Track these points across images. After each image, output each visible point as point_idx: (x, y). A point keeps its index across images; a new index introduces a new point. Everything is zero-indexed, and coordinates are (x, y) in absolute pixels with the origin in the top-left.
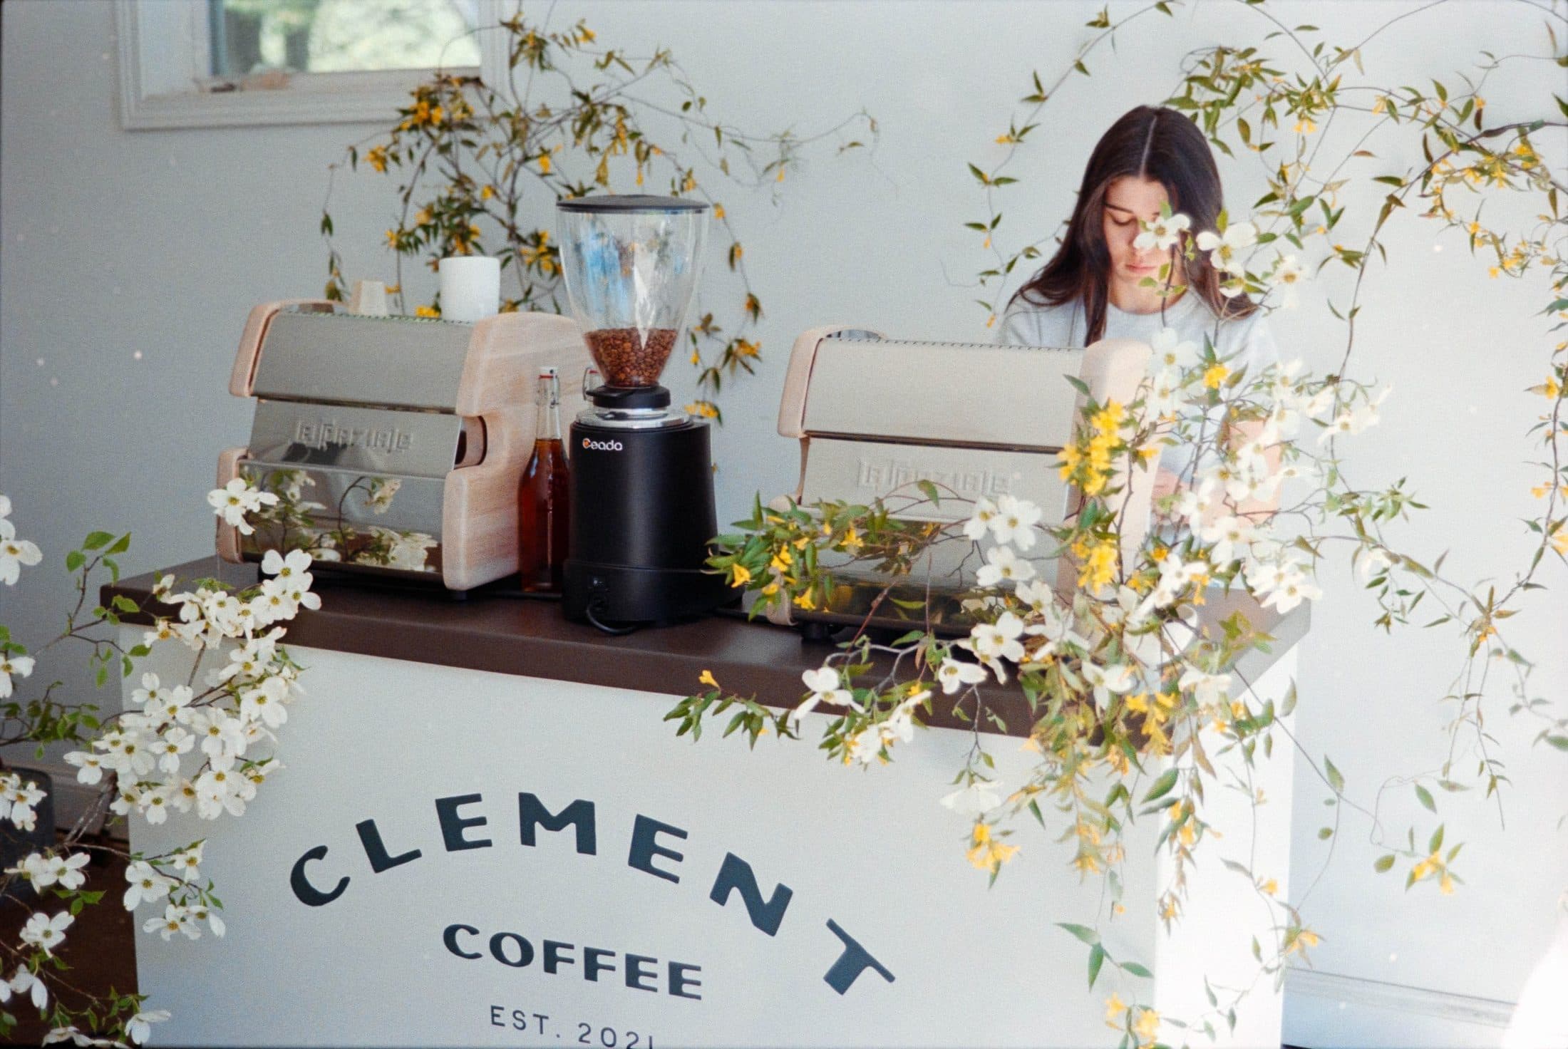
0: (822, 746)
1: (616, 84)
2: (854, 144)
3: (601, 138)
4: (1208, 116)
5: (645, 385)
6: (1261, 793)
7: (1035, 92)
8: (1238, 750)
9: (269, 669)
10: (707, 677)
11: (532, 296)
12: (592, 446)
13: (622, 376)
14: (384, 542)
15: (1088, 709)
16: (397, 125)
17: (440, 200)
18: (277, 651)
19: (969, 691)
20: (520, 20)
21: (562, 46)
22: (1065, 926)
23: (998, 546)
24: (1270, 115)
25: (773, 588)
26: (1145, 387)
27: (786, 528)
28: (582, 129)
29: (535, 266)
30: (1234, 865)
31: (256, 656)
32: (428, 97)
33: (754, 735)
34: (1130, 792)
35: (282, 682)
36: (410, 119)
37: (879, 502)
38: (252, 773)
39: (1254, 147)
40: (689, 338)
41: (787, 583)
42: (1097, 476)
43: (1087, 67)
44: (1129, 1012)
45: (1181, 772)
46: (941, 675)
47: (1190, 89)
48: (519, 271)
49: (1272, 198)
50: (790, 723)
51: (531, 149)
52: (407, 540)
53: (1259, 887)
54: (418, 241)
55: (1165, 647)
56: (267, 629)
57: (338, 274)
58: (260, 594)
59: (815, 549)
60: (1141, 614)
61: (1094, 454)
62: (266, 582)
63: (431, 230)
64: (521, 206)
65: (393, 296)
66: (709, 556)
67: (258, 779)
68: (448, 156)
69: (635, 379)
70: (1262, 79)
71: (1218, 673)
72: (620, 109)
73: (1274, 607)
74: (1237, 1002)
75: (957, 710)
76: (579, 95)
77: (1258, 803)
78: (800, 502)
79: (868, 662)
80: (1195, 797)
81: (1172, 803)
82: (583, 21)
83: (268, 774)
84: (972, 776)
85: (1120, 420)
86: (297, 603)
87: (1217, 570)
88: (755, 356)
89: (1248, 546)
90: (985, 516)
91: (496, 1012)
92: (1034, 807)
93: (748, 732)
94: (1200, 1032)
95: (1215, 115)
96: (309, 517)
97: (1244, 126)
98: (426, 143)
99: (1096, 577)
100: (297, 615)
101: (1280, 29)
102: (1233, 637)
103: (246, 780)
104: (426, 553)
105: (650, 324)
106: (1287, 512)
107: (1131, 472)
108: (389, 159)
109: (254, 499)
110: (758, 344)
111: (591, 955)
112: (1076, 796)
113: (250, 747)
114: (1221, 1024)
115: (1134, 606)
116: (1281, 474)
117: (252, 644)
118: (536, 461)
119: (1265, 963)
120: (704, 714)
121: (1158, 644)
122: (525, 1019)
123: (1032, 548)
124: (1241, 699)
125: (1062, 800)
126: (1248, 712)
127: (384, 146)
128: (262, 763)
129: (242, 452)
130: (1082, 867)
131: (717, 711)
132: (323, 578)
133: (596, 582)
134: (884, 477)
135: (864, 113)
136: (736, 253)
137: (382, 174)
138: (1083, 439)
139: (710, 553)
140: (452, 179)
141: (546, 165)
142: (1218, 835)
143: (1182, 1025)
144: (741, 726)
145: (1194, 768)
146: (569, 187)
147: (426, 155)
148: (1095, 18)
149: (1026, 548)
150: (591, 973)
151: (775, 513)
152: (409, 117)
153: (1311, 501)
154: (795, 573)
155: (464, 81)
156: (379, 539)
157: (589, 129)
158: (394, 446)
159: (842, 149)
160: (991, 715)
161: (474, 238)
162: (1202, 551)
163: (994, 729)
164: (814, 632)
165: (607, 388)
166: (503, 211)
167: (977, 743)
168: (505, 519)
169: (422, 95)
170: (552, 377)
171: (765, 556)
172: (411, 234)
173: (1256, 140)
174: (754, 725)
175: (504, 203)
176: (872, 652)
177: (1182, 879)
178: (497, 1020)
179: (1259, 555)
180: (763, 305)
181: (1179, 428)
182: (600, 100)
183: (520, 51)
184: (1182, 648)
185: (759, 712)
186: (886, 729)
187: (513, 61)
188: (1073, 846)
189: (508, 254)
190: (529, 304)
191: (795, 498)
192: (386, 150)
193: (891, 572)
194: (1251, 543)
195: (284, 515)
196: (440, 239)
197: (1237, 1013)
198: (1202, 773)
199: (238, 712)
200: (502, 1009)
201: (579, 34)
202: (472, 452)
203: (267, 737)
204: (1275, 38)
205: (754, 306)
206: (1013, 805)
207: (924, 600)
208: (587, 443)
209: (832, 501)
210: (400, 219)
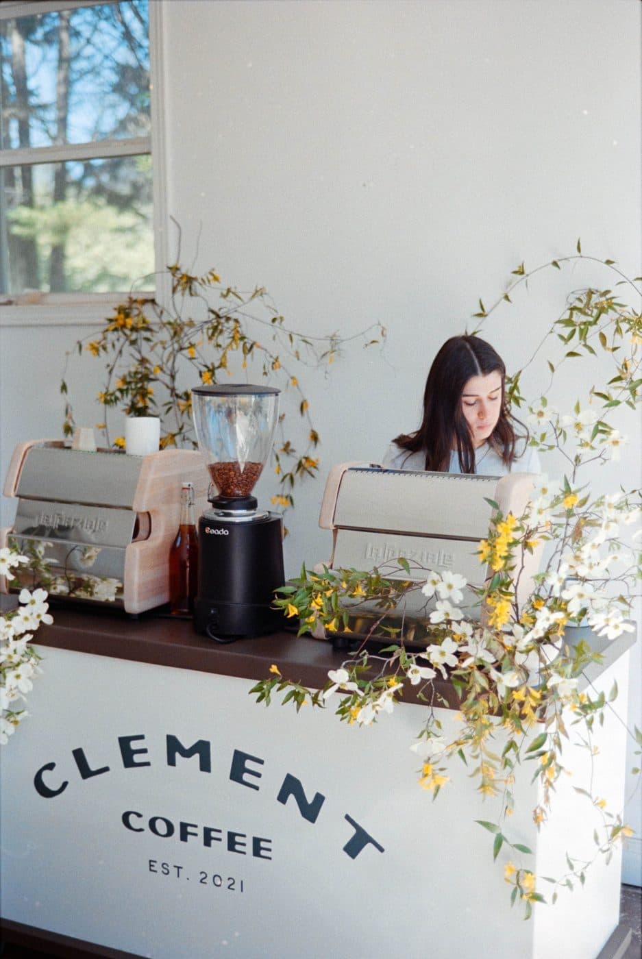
0: (337, 713)
1: (233, 306)
2: (373, 342)
3: (224, 339)
4: (581, 331)
5: (242, 496)
6: (596, 748)
7: (480, 311)
8: (583, 722)
9: (23, 659)
10: (274, 669)
11: (183, 431)
12: (211, 532)
13: (229, 491)
14: (91, 583)
15: (494, 695)
16: (106, 328)
17: (130, 373)
18: (28, 648)
19: (428, 683)
20: (179, 266)
21: (200, 284)
22: (481, 822)
23: (442, 600)
24: (618, 330)
25: (312, 619)
26: (529, 507)
27: (320, 584)
28: (213, 334)
29: (186, 412)
30: (580, 791)
31: (15, 651)
32: (125, 312)
33: (299, 704)
34: (518, 745)
35: (30, 667)
36: (113, 325)
37: (376, 570)
38: (12, 719)
39: (609, 349)
40: (274, 458)
41: (321, 616)
42: (499, 560)
43: (510, 298)
44: (518, 873)
45: (549, 735)
46: (409, 674)
47: (571, 315)
48: (176, 415)
49: (619, 379)
50: (320, 698)
51: (184, 344)
52: (105, 582)
53: (596, 804)
54: (117, 399)
55: (542, 659)
56: (22, 636)
57: (71, 418)
58: (18, 615)
59: (337, 596)
60: (525, 641)
61: (498, 547)
62: (21, 608)
63: (125, 392)
64: (177, 376)
65: (101, 430)
66: (275, 599)
67: (16, 722)
68: (136, 347)
69: (237, 492)
70: (614, 309)
71: (572, 677)
72: (236, 321)
73: (606, 636)
74: (586, 868)
75: (420, 694)
76: (213, 312)
77: (595, 754)
78: (331, 567)
79: (367, 665)
80: (557, 750)
81: (543, 754)
82: (213, 270)
83: (21, 720)
84: (429, 733)
85: (514, 526)
86: (38, 620)
87: (571, 616)
88: (315, 467)
89: (590, 601)
90: (434, 583)
91: (152, 863)
92: (461, 753)
93: (296, 702)
94: (564, 885)
95: (585, 330)
96: (49, 567)
97: (603, 337)
98: (123, 339)
99: (498, 620)
100: (39, 628)
101: (625, 280)
102: (581, 655)
103: (8, 723)
104: (116, 589)
105: (246, 458)
106: (615, 579)
107: (523, 555)
108: (101, 349)
109: (16, 559)
110: (317, 460)
111: (207, 831)
112: (481, 750)
113: (11, 704)
114: (576, 881)
115: (522, 636)
116: (609, 559)
117: (13, 644)
118: (179, 539)
119: (601, 847)
120: (272, 690)
121: (538, 657)
122: (169, 868)
123: (461, 602)
124: (585, 692)
125: (473, 751)
126: (589, 700)
127: (98, 340)
128: (18, 713)
129: (10, 529)
130: (484, 791)
131: (279, 689)
132: (55, 605)
133: (212, 612)
134: (381, 555)
135: (379, 324)
136: (304, 405)
137: (97, 357)
138: (492, 537)
139: (276, 597)
140: (138, 360)
141: (192, 353)
142: (569, 773)
143: (552, 881)
144: (293, 698)
145: (557, 733)
146: (206, 366)
147: (122, 346)
148: (517, 269)
149: (457, 602)
150: (207, 842)
151: (314, 574)
152: (113, 323)
153: (629, 573)
154: (324, 610)
155: (145, 302)
156: (88, 581)
157: (216, 334)
158: (97, 527)
159: (366, 345)
160: (440, 698)
161: (150, 396)
162: (563, 603)
163: (441, 705)
164: (340, 642)
165: (220, 498)
166: (167, 379)
167: (432, 714)
168: (161, 571)
169: (121, 310)
170: (189, 489)
171: (307, 599)
172: (113, 394)
173: (609, 345)
174: (299, 698)
175: (168, 375)
176: (369, 659)
177: (547, 799)
178: (152, 868)
179: (596, 607)
180: (320, 437)
181: (551, 529)
182: (224, 315)
183: (178, 284)
184: (552, 660)
185: (302, 691)
186: (378, 705)
187: (174, 290)
188: (479, 779)
189: (170, 406)
190: (182, 436)
191: (328, 566)
192: (99, 343)
193: (385, 607)
194: (591, 600)
195: (34, 565)
196: (130, 397)
197: (585, 875)
198: (562, 737)
199: (5, 684)
200: (155, 862)
201: (211, 278)
202: (142, 533)
203: (21, 699)
204: (621, 285)
205: (315, 438)
206: (449, 751)
207: (401, 628)
208: (208, 530)
209: (348, 568)
210: (106, 385)
